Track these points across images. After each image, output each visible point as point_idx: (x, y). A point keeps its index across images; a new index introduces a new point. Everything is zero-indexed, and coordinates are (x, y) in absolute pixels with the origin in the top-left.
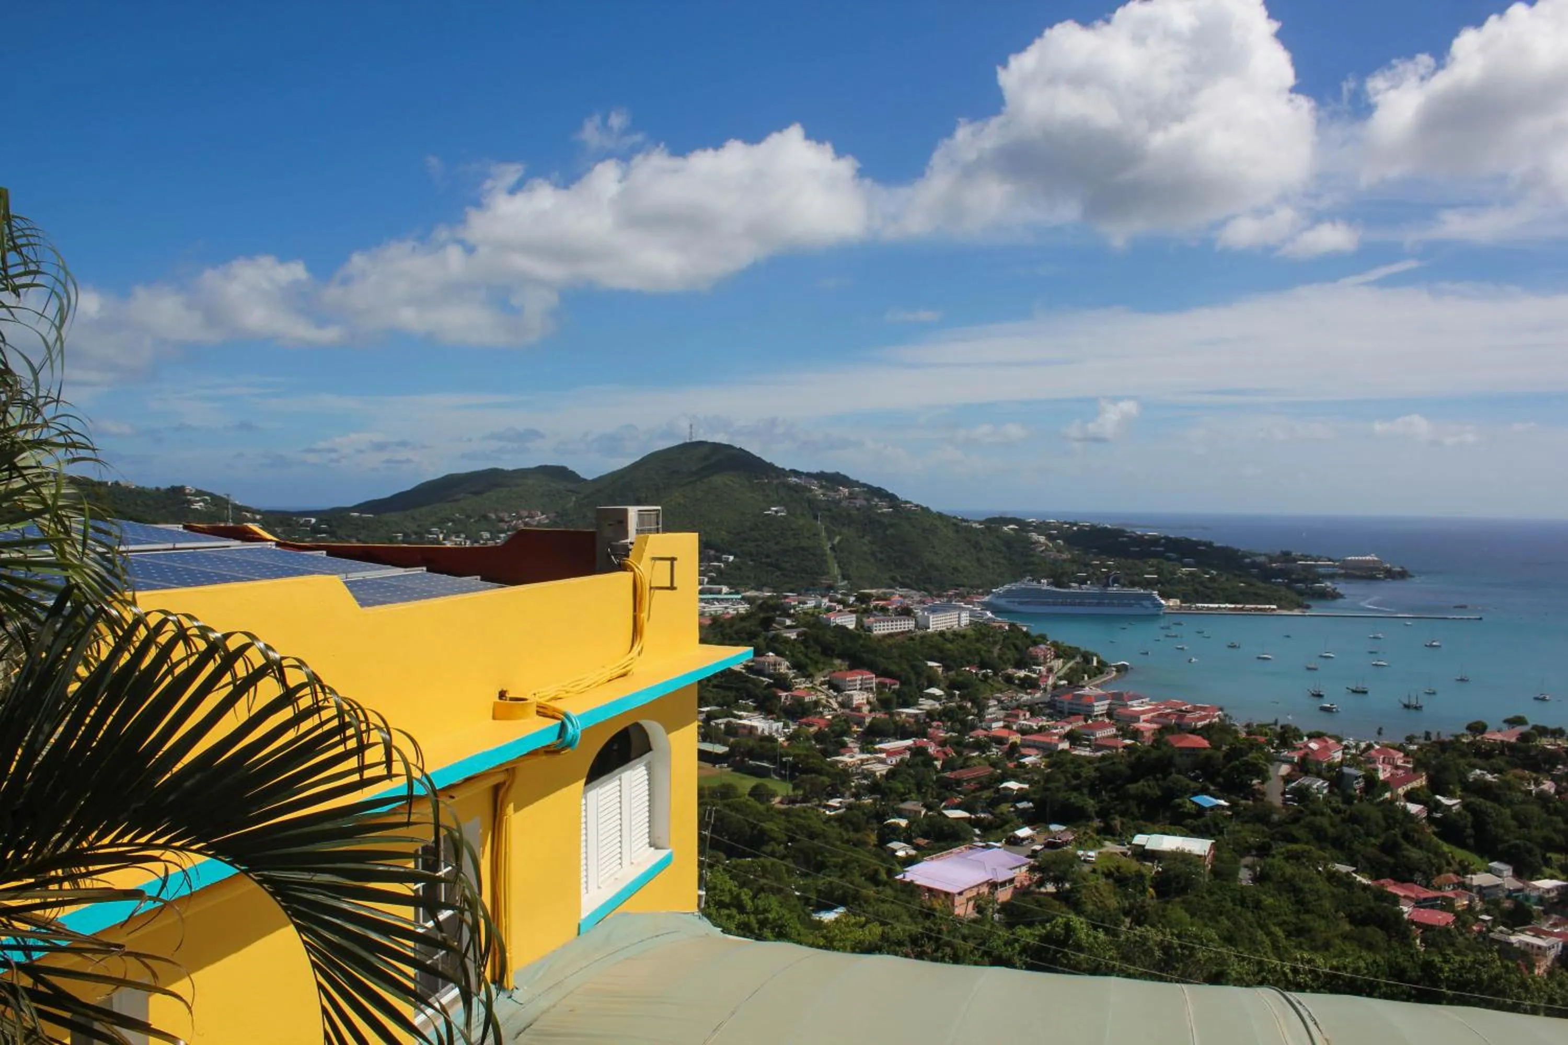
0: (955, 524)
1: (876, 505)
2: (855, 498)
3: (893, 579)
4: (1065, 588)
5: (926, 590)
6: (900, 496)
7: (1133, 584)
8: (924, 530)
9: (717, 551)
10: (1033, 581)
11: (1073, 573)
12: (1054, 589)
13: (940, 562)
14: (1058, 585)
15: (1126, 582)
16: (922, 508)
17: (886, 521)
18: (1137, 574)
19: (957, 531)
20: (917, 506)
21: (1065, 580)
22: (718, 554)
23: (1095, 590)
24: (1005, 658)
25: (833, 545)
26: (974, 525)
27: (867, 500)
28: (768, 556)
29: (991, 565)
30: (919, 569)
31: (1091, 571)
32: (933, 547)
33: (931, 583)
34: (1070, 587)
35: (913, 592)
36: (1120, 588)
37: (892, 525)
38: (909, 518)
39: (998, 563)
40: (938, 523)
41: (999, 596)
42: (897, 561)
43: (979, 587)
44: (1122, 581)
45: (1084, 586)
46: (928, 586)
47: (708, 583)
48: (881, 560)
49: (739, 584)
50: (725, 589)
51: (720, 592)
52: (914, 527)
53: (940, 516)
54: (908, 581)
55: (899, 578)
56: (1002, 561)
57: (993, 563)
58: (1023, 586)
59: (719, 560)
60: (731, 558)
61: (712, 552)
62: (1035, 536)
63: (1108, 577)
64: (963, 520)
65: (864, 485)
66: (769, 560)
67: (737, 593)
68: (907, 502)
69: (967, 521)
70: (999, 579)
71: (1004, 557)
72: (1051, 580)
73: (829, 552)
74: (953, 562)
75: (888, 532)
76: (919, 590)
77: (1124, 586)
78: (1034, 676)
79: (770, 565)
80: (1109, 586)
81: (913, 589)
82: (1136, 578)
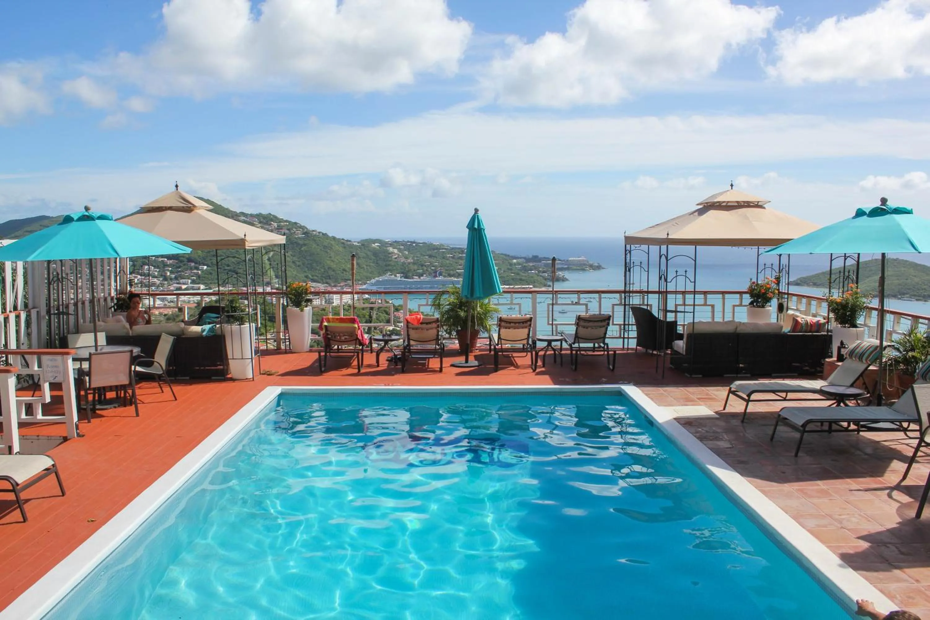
0: (343, 243)
1: (295, 233)
2: (281, 229)
3: (307, 277)
4: (410, 279)
5: (327, 283)
6: (308, 227)
7: (450, 275)
8: (325, 247)
9: (196, 263)
10: (391, 275)
11: (414, 271)
12: (403, 279)
13: (335, 266)
14: (406, 277)
15: (446, 275)
16: (323, 234)
17: (301, 242)
18: (452, 270)
19: (345, 247)
20: (319, 233)
21: (410, 275)
22: (197, 265)
23: (428, 279)
24: (380, 319)
25: (269, 257)
26: (354, 244)
27: (288, 230)
28: (228, 266)
29: (365, 267)
30: (322, 270)
31: (425, 268)
32: (330, 257)
33: (330, 278)
34: (413, 278)
35: (319, 284)
36: (443, 278)
37: (305, 245)
38: (315, 240)
39: (370, 266)
40: (333, 242)
41: (373, 285)
42: (309, 266)
43: (359, 280)
44: (444, 274)
45: (422, 278)
46: (328, 281)
47: (191, 283)
48: (299, 266)
49: (211, 283)
50: (202, 287)
51: (199, 289)
52: (318, 245)
53: (334, 238)
54: (315, 278)
55: (311, 277)
56: (372, 264)
57: (367, 266)
58: (386, 278)
59: (197, 269)
60: (205, 267)
61: (193, 264)
62: (391, 249)
63: (436, 272)
64: (347, 241)
65: (286, 221)
66: (229, 268)
67: (210, 289)
68: (314, 231)
69: (350, 241)
70: (371, 275)
71: (374, 262)
72: (402, 275)
73: (266, 261)
74: (343, 266)
75: (303, 249)
76: (323, 283)
77: (445, 276)
78: (398, 329)
79: (230, 270)
80: (437, 277)
81: (319, 283)
82: (452, 272)
